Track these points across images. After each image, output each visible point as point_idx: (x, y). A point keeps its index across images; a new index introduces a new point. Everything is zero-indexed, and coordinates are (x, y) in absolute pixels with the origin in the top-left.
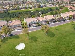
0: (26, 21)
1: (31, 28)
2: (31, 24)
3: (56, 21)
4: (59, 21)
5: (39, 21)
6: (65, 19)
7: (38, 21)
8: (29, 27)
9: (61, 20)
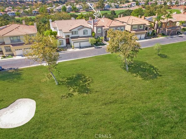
0: (55, 28)
1: (70, 50)
2: (72, 38)
3: (154, 35)
4: (163, 35)
5: (100, 29)
6: (182, 27)
7: (97, 27)
8: (65, 48)
9: (169, 32)
